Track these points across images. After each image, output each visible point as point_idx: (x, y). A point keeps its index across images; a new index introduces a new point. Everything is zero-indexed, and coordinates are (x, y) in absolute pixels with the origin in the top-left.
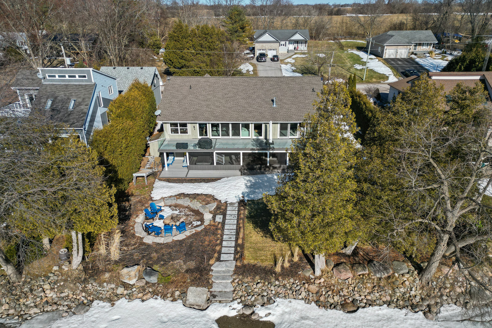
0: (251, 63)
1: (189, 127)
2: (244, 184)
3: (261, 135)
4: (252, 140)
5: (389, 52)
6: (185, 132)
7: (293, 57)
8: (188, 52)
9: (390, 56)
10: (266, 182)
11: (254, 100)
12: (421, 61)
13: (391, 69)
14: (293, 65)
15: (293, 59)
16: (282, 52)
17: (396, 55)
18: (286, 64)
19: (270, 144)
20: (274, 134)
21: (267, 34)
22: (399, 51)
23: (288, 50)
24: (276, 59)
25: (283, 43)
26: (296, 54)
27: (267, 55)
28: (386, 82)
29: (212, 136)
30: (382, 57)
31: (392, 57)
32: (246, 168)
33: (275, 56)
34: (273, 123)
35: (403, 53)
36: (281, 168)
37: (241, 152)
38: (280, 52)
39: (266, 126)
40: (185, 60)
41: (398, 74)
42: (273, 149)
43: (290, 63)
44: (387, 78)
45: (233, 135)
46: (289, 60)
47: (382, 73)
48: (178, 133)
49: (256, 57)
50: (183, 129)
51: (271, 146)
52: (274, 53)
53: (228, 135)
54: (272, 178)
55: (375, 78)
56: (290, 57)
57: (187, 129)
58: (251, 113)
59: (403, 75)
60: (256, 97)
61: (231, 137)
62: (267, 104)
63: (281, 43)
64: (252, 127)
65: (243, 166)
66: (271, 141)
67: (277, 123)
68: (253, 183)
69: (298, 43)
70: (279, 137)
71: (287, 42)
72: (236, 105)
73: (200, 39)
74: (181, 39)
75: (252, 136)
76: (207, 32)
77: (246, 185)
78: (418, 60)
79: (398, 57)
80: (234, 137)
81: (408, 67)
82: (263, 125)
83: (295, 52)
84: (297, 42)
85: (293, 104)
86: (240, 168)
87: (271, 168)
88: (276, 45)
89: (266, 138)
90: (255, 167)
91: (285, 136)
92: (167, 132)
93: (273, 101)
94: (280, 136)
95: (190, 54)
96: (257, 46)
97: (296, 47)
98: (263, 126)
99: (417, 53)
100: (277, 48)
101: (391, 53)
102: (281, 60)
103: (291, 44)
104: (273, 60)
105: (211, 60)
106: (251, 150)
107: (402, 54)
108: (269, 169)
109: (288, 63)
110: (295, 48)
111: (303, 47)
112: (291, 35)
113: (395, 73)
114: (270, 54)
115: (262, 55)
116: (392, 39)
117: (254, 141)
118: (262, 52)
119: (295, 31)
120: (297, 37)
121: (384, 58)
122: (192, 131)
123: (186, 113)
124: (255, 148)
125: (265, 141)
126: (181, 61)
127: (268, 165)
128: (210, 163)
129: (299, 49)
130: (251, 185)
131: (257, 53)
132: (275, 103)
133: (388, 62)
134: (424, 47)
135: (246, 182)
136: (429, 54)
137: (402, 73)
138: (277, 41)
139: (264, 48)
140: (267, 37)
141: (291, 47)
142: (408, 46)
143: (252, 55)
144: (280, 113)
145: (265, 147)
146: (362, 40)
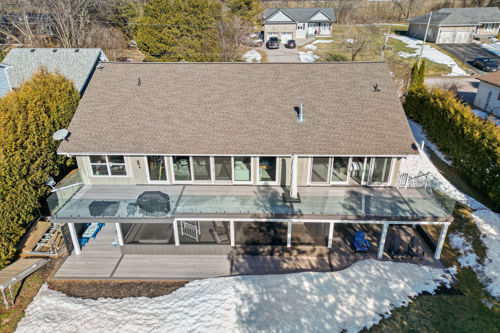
0: (258, 51)
1: (128, 163)
2: (234, 307)
3: (273, 179)
4: (255, 189)
5: (444, 35)
6: (122, 172)
7: (314, 42)
8: (169, 33)
9: (444, 41)
10: (287, 300)
11: (261, 107)
12: (491, 47)
13: (452, 57)
14: (315, 53)
15: (315, 45)
16: (300, 37)
17: (454, 40)
18: (306, 51)
19: (292, 201)
20: (300, 178)
21: (281, 13)
22: (458, 34)
23: (307, 34)
24: (292, 45)
25: (301, 25)
26: (317, 39)
27: (281, 40)
28: (449, 75)
29: (176, 179)
30: (434, 42)
31: (448, 42)
32: (243, 252)
33: (290, 42)
34: (298, 157)
35: (463, 36)
36: (317, 253)
37: (232, 221)
38: (297, 37)
39: (284, 162)
40: (164, 43)
41: (464, 64)
42: (300, 215)
43: (311, 50)
44: (450, 70)
45: (217, 178)
46: (309, 46)
47: (440, 62)
48: (107, 174)
49: (265, 42)
50: (118, 166)
51: (296, 207)
52: (289, 37)
53: (208, 177)
54: (299, 287)
55: (432, 70)
56: (310, 43)
57: (124, 166)
58: (253, 135)
59: (471, 66)
60: (263, 101)
61: (213, 181)
62: (286, 115)
63: (298, 25)
64: (255, 162)
65: (235, 248)
66: (294, 195)
67: (308, 157)
68: (255, 304)
69: (320, 26)
70: (309, 183)
71: (306, 24)
72: (223, 117)
73: (186, 13)
74: (158, 14)
75: (255, 180)
76: (196, 4)
77: (239, 313)
78: (485, 46)
79: (456, 42)
80: (219, 182)
81: (475, 55)
82: (278, 159)
83: (316, 36)
84: (319, 24)
85: (338, 116)
86: (229, 252)
87: (295, 253)
88: (292, 27)
89: (283, 186)
90: (261, 250)
91: (323, 180)
92: (84, 171)
93: (297, 109)
94: (313, 180)
95: (172, 36)
96: (267, 28)
97: (318, 30)
98: (279, 162)
99: (479, 37)
100: (293, 31)
101: (446, 37)
102: (299, 47)
103: (311, 26)
104: (288, 46)
105: (202, 44)
106: (252, 218)
107: (460, 38)
108: (291, 254)
109: (308, 50)
110: (316, 33)
111: (325, 31)
112: (311, 14)
113: (460, 63)
114: (284, 39)
115: (274, 40)
116: (449, 17)
117: (260, 191)
118: (273, 36)
119: (317, 9)
120: (320, 17)
121: (437, 43)
122: (135, 172)
123: (122, 135)
124: (260, 212)
125: (281, 191)
126: (159, 45)
127: (289, 246)
128: (166, 241)
129: (321, 33)
130: (252, 312)
131: (267, 38)
132: (301, 115)
133: (444, 48)
134: (488, 30)
135: (240, 303)
136: (496, 38)
137: (470, 63)
138: (294, 22)
139: (276, 31)
140: (280, 17)
141: (311, 30)
142: (471, 28)
143: (260, 40)
144: (314, 134)
145: (282, 211)
146: (399, 23)
